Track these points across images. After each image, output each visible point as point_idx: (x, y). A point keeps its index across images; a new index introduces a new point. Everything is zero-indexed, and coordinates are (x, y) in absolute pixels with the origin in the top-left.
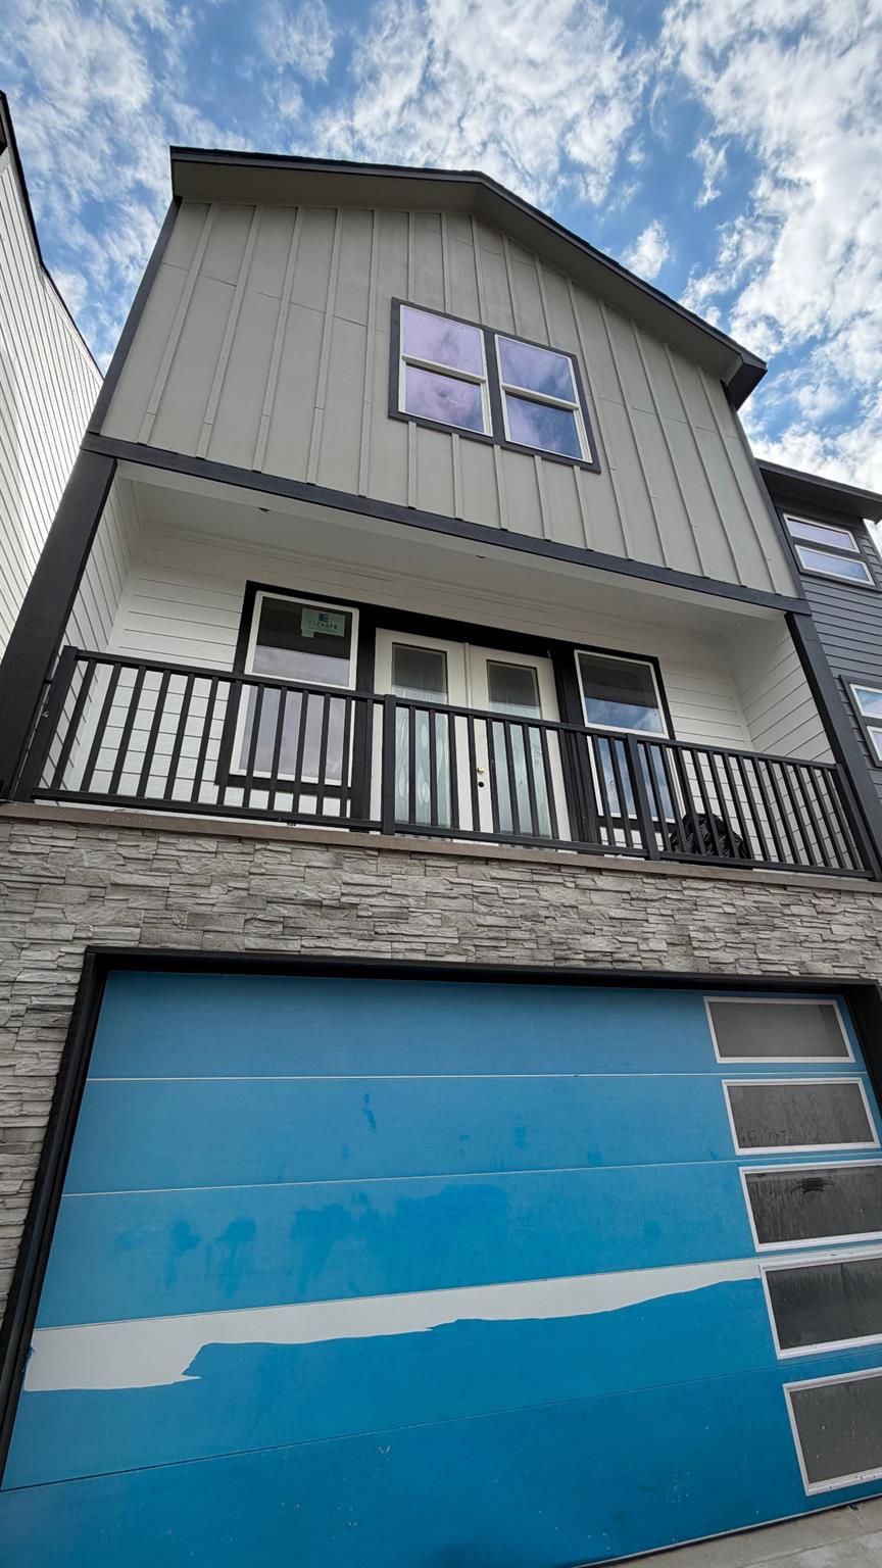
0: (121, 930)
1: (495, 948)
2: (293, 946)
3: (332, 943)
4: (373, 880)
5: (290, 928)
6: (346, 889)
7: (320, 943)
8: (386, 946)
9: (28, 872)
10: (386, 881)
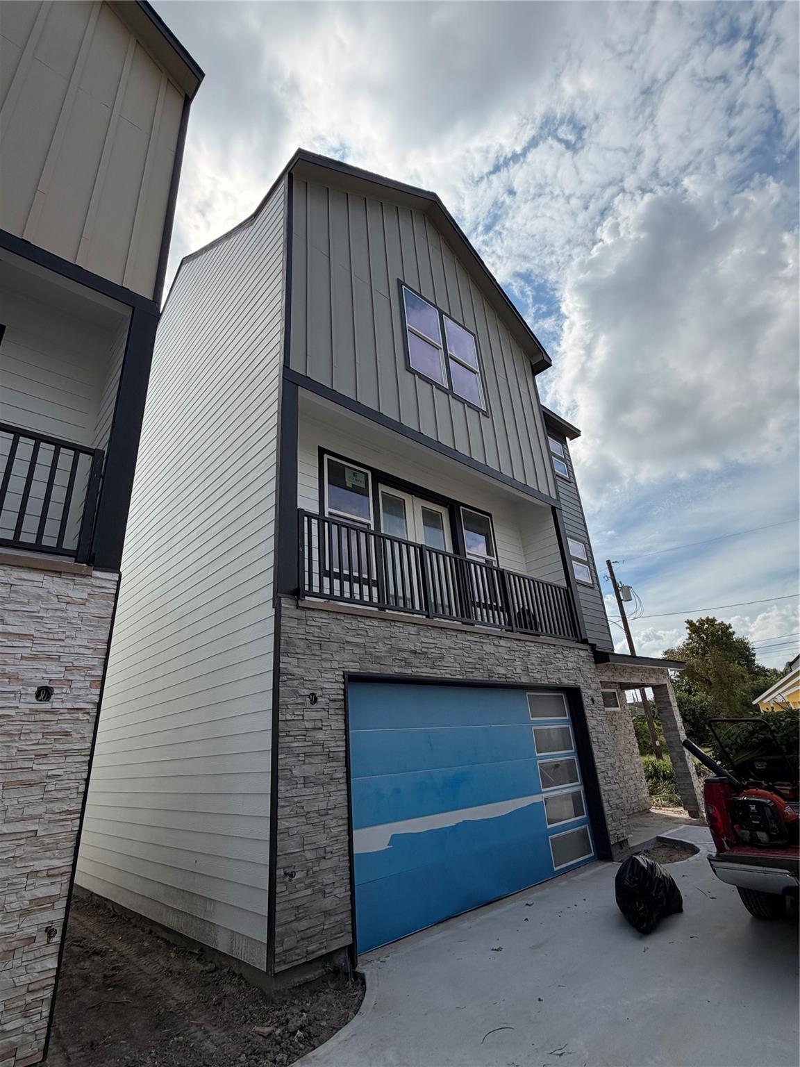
0: (352, 664)
1: (472, 672)
2: (408, 671)
3: (422, 670)
4: (431, 641)
5: (409, 664)
6: (423, 645)
7: (418, 670)
8: (438, 671)
9: (316, 635)
10: (435, 641)
